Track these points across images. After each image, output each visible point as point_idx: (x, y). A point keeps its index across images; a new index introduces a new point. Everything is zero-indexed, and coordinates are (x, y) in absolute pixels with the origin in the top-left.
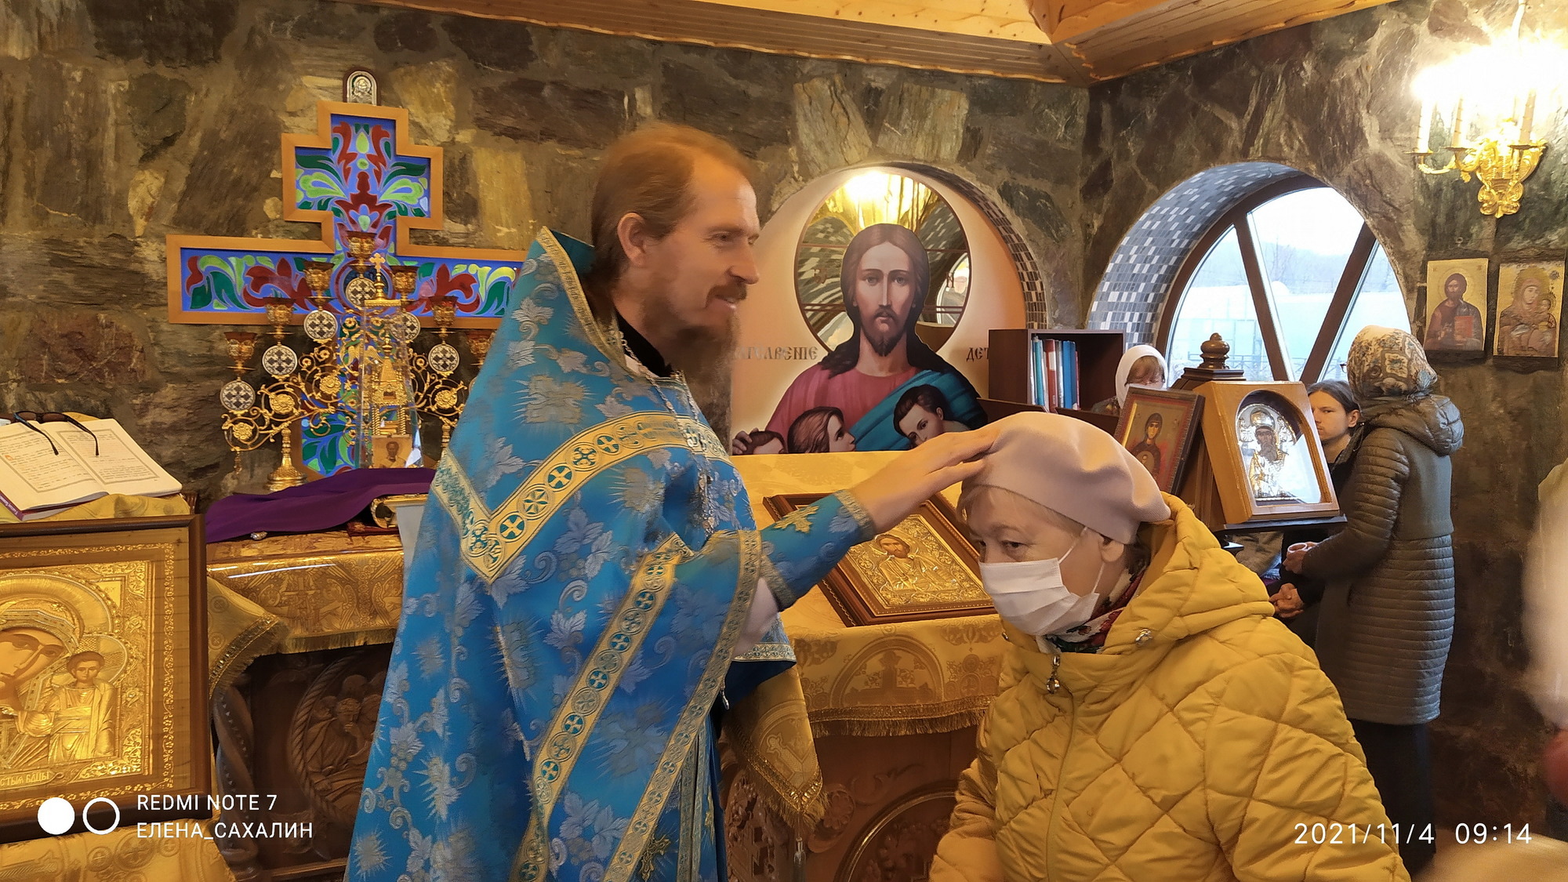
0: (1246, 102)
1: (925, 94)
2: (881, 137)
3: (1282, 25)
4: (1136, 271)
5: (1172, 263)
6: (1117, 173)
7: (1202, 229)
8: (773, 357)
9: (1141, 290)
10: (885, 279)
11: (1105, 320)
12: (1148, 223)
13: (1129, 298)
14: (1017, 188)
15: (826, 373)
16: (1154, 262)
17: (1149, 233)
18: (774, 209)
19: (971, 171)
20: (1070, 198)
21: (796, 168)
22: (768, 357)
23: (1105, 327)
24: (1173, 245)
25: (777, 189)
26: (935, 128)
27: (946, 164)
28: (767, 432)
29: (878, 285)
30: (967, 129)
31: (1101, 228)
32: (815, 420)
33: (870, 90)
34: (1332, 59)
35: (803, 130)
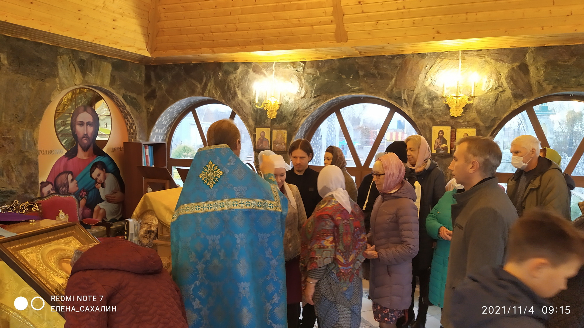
0: (202, 80)
1: (99, 63)
2: (86, 77)
3: (213, 62)
4: (163, 123)
6: (158, 93)
7: (182, 112)
8: (48, 154)
9: (164, 129)
10: (85, 125)
11: (154, 138)
12: (169, 110)
13: (161, 131)
14: (127, 95)
15: (67, 158)
16: (168, 121)
17: (169, 112)
18: (51, 100)
19: (114, 89)
20: (141, 100)
21: (58, 86)
22: (46, 153)
25: (52, 93)
26: (102, 74)
27: (105, 87)
28: (47, 182)
29: (83, 127)
30: (111, 75)
31: (153, 110)
32: (63, 176)
33: (81, 60)
34: (227, 73)
35: (61, 72)
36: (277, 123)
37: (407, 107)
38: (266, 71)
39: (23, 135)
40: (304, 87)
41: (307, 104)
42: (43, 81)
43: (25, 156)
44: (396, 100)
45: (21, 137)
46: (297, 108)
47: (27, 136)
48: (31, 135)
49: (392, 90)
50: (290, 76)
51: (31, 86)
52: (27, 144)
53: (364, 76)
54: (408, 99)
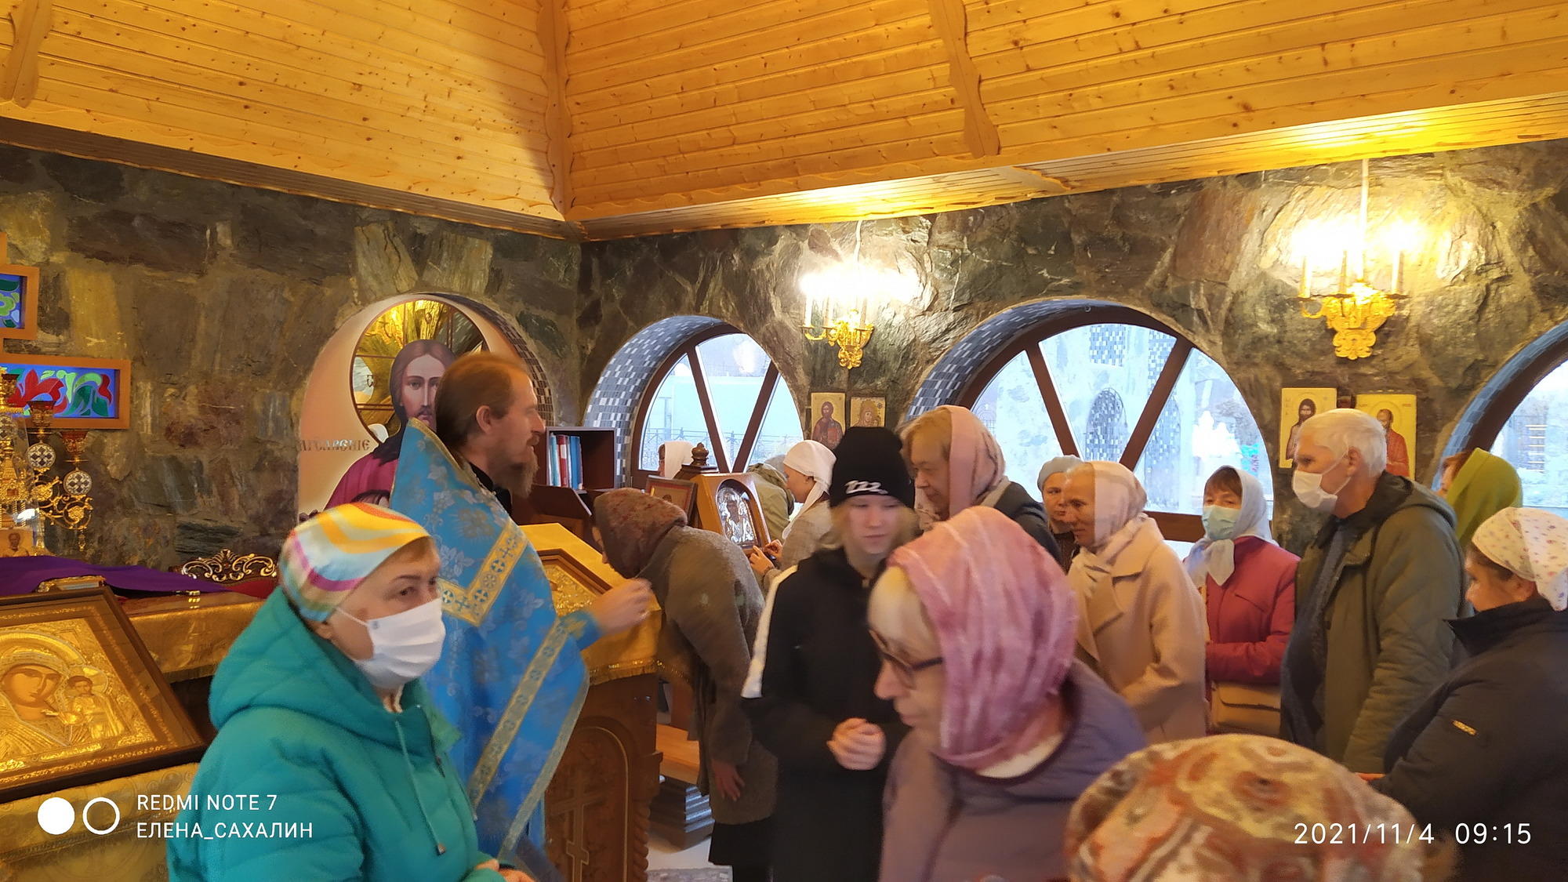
0: (697, 275)
1: (460, 241)
2: (424, 273)
3: (719, 227)
4: (619, 383)
5: (644, 378)
6: (605, 310)
7: (665, 355)
9: (622, 397)
10: (426, 385)
11: (596, 418)
12: (629, 349)
13: (614, 403)
14: (530, 316)
15: (378, 461)
16: (632, 377)
17: (629, 355)
18: (337, 327)
19: (495, 302)
20: (569, 326)
21: (356, 295)
23: (596, 425)
24: (646, 365)
25: (340, 311)
26: (467, 267)
27: (477, 297)
29: (419, 390)
30: (492, 270)
31: (593, 350)
33: (416, 235)
34: (751, 255)
35: (362, 264)
36: (864, 381)
37: (1208, 330)
38: (841, 245)
39: (264, 404)
40: (929, 282)
41: (936, 327)
42: (319, 283)
43: (266, 453)
44: (1175, 313)
45: (258, 407)
46: (912, 338)
47: (274, 406)
48: (285, 405)
49: (1163, 285)
50: (897, 256)
51: (287, 294)
52: (271, 424)
53: (1085, 247)
54: (1210, 309)
